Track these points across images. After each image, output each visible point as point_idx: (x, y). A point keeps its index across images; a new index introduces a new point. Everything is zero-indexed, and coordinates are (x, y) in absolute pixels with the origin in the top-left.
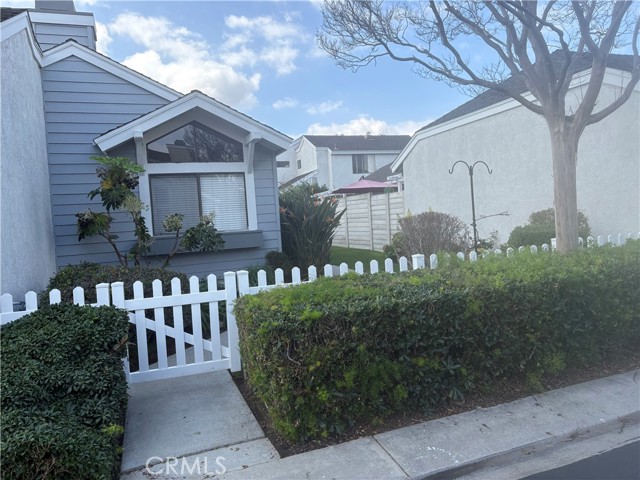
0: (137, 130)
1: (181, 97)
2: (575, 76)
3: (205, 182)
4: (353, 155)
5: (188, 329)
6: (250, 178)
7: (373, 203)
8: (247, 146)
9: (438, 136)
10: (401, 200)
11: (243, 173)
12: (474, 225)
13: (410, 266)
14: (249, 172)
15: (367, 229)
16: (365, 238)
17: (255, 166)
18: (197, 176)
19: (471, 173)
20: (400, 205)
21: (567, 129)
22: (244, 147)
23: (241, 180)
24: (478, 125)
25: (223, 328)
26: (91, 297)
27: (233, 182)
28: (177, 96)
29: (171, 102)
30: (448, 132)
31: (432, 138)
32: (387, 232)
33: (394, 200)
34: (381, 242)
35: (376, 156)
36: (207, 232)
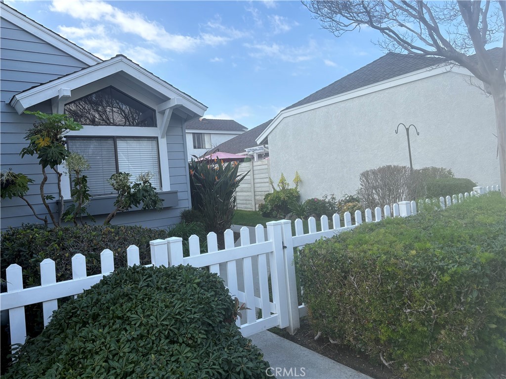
0: (65, 88)
1: (100, 62)
3: (121, 144)
4: (193, 134)
6: (163, 142)
9: (303, 114)
10: (266, 167)
11: (157, 138)
14: (162, 137)
17: (168, 133)
18: (114, 139)
20: (266, 171)
22: (158, 116)
23: (154, 143)
27: (146, 145)
28: (96, 61)
29: (90, 66)
30: (312, 111)
31: (297, 115)
32: (251, 194)
33: (259, 168)
34: (245, 202)
35: (212, 135)
36: (147, 191)
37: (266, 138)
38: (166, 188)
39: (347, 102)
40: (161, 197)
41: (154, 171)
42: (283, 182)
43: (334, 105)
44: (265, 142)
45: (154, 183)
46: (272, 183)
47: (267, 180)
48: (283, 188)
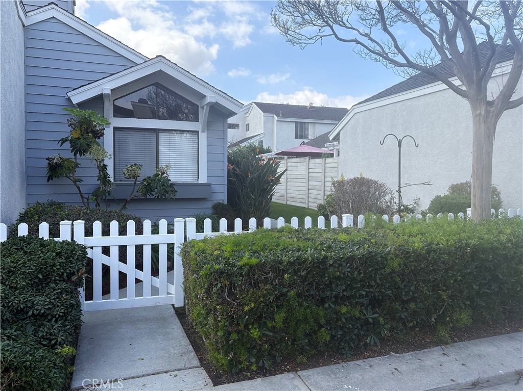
0: (106, 87)
1: (147, 60)
2: (498, 65)
3: (163, 137)
4: (296, 122)
5: (139, 266)
6: (203, 137)
7: (311, 166)
8: (203, 108)
9: (372, 111)
10: (335, 165)
11: (198, 132)
12: (399, 191)
13: (340, 224)
14: (203, 131)
15: (304, 189)
16: (302, 196)
17: (209, 125)
18: (156, 132)
19: (400, 146)
20: (336, 169)
21: (487, 112)
22: (200, 109)
23: (195, 137)
24: (409, 103)
25: (170, 268)
26: (54, 232)
27: (188, 139)
28: (143, 59)
29: (138, 65)
30: (381, 108)
31: (367, 112)
32: (321, 193)
33: (330, 165)
34: (315, 201)
35: (317, 125)
36: (162, 181)
37: (338, 134)
38: (203, 180)
39: (413, 100)
41: (193, 163)
43: (401, 103)
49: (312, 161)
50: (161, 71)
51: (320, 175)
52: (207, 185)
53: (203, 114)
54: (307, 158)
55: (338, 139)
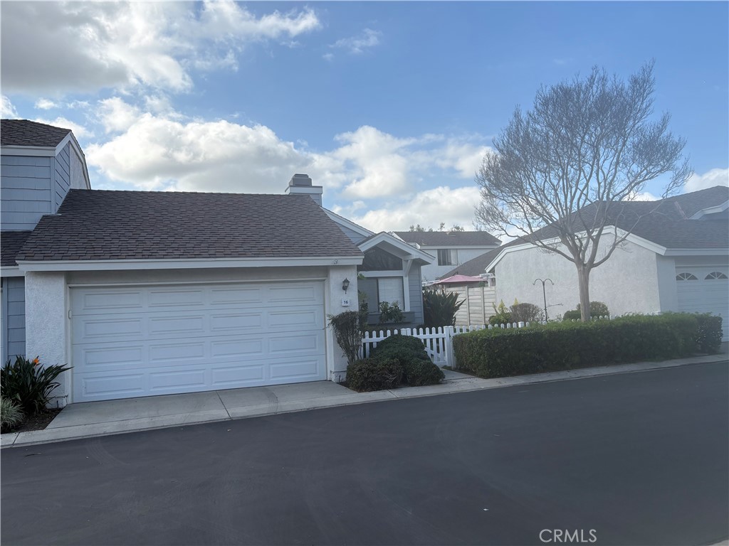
1: (375, 235)
2: (604, 227)
3: (381, 282)
4: (438, 249)
6: (406, 280)
7: (470, 294)
9: (520, 252)
10: (494, 293)
11: (402, 277)
12: (546, 310)
13: (518, 326)
14: (406, 276)
15: (466, 313)
16: (463, 320)
17: (410, 273)
18: (377, 279)
19: (544, 285)
20: (495, 296)
22: (403, 262)
23: (400, 280)
25: (444, 350)
27: (396, 283)
29: (370, 239)
32: (482, 316)
33: (488, 293)
34: (476, 322)
35: (458, 251)
36: (397, 312)
37: (494, 268)
38: (408, 309)
40: (404, 315)
41: (400, 300)
42: (502, 306)
44: (492, 271)
45: (400, 307)
46: (495, 307)
47: (491, 304)
48: (503, 311)
49: (471, 290)
50: (384, 242)
51: (480, 301)
52: (411, 313)
53: (406, 266)
54: (466, 287)
55: (494, 271)
